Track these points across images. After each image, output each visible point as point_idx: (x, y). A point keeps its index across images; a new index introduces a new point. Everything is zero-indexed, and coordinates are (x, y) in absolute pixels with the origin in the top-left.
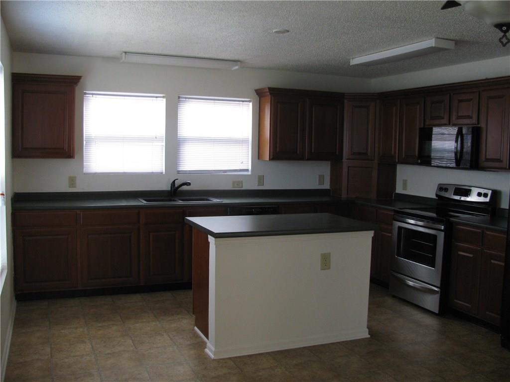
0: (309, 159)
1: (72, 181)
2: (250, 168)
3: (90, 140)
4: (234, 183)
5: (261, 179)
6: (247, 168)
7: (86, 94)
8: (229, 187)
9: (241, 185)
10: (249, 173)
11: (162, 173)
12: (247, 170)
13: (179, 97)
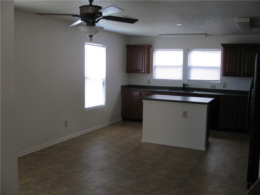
0: (243, 76)
1: (149, 82)
2: (220, 80)
3: (155, 67)
4: (212, 86)
5: (225, 85)
6: (218, 80)
7: (154, 50)
8: (209, 87)
9: (215, 87)
10: (219, 82)
11: (181, 80)
12: (218, 81)
13: (189, 50)
